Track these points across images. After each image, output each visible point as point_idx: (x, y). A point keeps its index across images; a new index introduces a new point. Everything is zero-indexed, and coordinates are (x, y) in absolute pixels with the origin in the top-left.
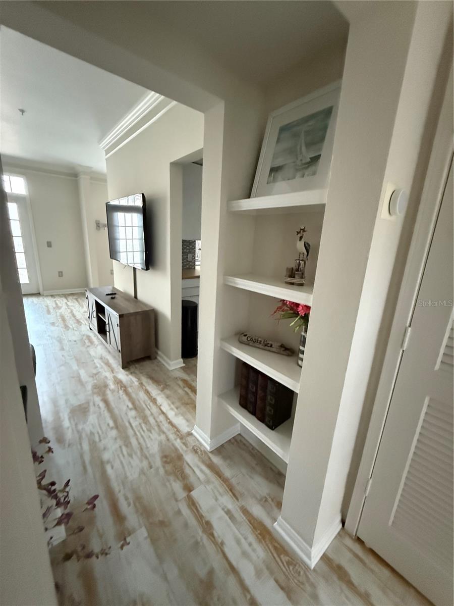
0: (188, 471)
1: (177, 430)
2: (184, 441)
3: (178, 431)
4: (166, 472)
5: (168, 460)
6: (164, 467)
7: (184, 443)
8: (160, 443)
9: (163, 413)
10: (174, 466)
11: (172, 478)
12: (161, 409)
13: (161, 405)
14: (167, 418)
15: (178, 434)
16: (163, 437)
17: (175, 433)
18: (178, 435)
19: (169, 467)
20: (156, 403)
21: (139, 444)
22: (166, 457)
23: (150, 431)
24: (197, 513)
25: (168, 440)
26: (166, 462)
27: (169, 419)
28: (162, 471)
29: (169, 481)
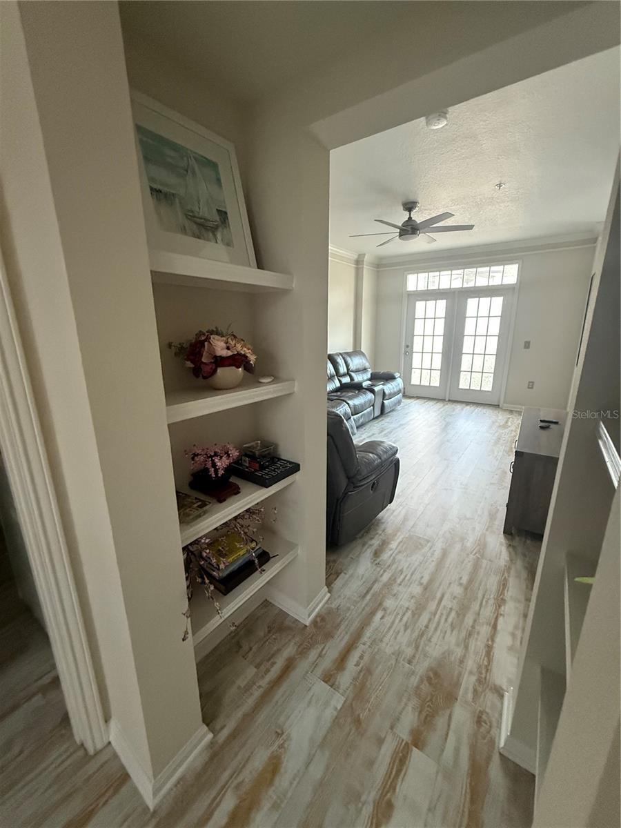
0: (440, 722)
1: (486, 666)
2: (480, 689)
3: (488, 669)
4: (418, 688)
5: (434, 681)
6: (421, 681)
7: (475, 691)
8: (448, 653)
9: (495, 627)
10: (432, 696)
11: (414, 702)
12: (496, 619)
13: (501, 615)
14: (492, 638)
15: (484, 672)
16: (459, 652)
17: (479, 667)
18: (481, 673)
19: (425, 688)
20: (500, 607)
21: (427, 627)
22: (436, 674)
23: (453, 627)
24: (392, 776)
25: (461, 662)
26: (429, 679)
27: (493, 641)
28: (414, 681)
29: (409, 700)
